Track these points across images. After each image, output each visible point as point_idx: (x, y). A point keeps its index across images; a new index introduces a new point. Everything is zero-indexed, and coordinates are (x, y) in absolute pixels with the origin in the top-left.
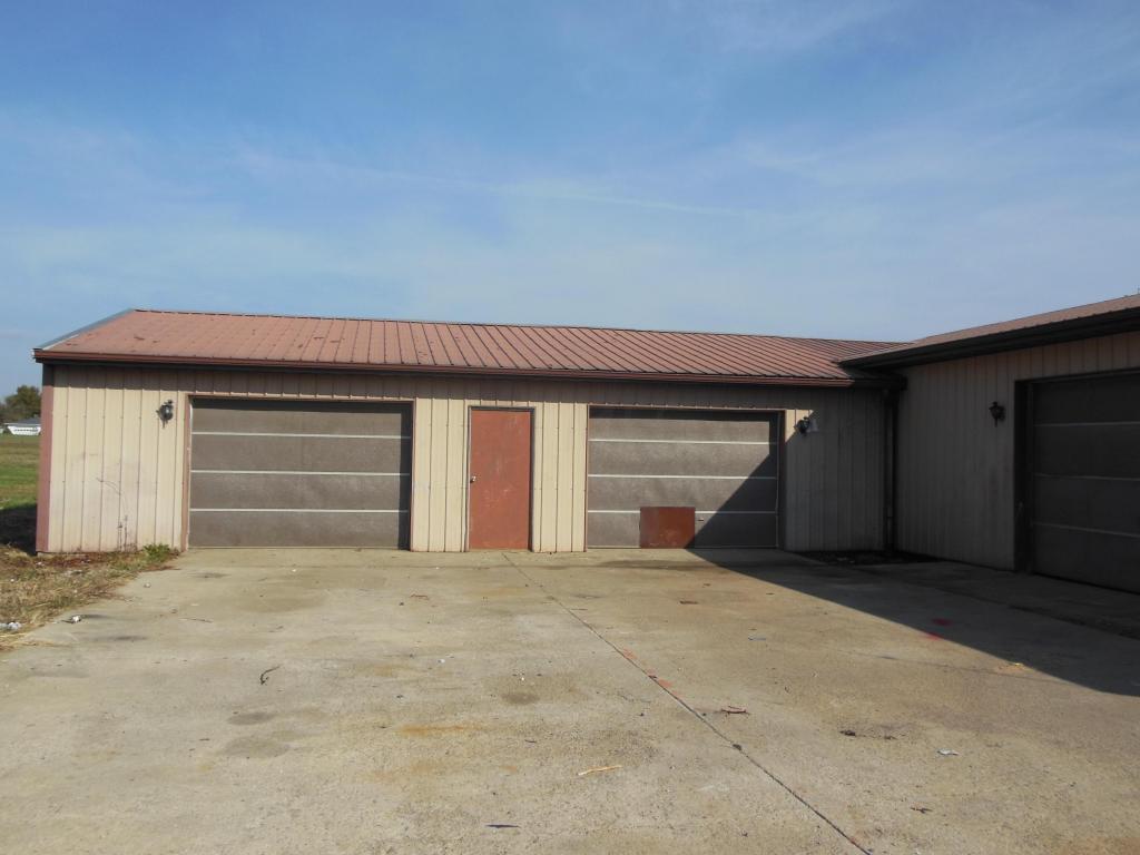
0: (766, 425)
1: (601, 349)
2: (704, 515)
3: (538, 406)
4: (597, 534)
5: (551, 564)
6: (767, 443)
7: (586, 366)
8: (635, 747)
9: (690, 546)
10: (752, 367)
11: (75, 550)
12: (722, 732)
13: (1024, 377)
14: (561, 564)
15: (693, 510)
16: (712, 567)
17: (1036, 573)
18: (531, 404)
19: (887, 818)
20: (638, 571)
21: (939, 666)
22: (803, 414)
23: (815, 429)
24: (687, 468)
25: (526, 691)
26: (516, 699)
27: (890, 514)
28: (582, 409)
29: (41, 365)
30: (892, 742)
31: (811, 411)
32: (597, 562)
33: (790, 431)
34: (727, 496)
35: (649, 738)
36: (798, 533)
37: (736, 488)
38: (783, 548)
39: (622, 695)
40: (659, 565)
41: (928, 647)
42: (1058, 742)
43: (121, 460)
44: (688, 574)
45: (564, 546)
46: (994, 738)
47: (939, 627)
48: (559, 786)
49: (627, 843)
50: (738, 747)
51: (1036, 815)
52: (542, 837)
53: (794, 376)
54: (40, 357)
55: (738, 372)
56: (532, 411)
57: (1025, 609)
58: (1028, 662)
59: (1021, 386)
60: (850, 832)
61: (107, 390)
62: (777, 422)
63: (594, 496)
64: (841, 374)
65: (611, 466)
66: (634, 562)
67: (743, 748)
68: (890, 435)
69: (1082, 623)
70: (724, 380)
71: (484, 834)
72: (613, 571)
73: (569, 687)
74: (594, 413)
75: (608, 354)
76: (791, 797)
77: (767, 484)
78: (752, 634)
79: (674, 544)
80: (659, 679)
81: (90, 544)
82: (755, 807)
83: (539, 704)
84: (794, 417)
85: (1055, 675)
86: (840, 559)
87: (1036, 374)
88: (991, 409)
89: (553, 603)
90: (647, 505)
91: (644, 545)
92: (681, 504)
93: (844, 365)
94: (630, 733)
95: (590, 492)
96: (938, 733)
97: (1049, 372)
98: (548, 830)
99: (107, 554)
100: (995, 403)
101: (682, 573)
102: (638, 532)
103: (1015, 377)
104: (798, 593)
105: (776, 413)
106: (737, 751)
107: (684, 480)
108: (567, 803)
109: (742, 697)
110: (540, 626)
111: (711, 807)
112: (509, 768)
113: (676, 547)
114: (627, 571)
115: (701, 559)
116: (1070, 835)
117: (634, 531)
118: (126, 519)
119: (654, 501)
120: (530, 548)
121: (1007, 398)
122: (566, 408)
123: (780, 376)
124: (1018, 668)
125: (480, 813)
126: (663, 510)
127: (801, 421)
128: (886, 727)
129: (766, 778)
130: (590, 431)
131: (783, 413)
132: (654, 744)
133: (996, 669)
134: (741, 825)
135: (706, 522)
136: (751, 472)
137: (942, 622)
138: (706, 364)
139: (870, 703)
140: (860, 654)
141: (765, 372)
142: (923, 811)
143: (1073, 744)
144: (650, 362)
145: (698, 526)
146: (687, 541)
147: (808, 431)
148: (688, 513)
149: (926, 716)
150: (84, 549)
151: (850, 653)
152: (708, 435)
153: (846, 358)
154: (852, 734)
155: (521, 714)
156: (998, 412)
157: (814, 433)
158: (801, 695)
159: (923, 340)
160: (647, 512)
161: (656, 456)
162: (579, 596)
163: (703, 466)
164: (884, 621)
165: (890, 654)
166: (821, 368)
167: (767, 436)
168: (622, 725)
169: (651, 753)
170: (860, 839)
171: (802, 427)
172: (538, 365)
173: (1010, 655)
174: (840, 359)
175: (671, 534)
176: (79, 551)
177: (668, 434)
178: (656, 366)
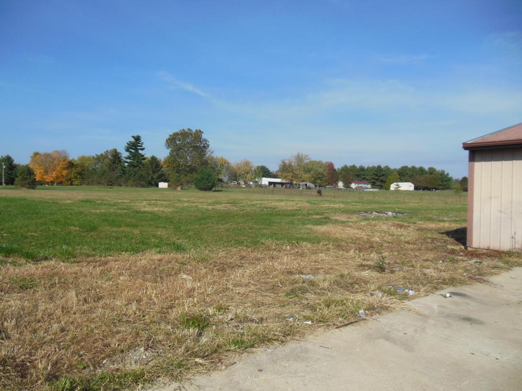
11: (486, 248)
29: (467, 152)
43: (512, 200)
54: (466, 147)
61: (503, 162)
81: (495, 246)
99: (503, 252)
118: (515, 234)
150: (491, 248)
176: (488, 249)
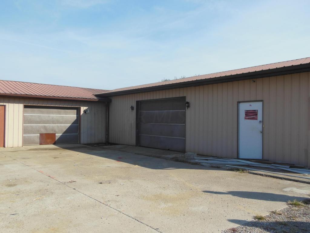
0: (75, 111)
1: (27, 89)
2: (58, 135)
3: (7, 104)
4: (26, 141)
5: (12, 151)
6: (76, 116)
7: (23, 93)
8: (47, 192)
9: (54, 144)
10: (72, 95)
12: (70, 186)
13: (138, 100)
14: (15, 151)
15: (55, 134)
16: (61, 149)
17: (140, 146)
18: (4, 104)
19: (110, 198)
20: (40, 151)
21: (120, 167)
22: (85, 108)
23: (89, 112)
24: (53, 122)
25: (13, 183)
26: (10, 186)
27: (107, 134)
28: (21, 106)
30: (110, 184)
31: (88, 107)
32: (27, 149)
33: (82, 112)
34: (65, 130)
35: (51, 190)
36: (84, 139)
37: (67, 128)
38: (80, 143)
39: (41, 181)
40: (46, 149)
41: (117, 164)
42: (144, 180)
44: (54, 151)
45: (16, 145)
46: (132, 180)
47: (119, 159)
48: (28, 203)
49: (50, 212)
50: (75, 189)
51: (140, 193)
52: (26, 215)
53: (83, 98)
55: (68, 97)
56: (5, 106)
57: (138, 154)
58: (139, 165)
59: (138, 102)
60: (102, 202)
62: (78, 110)
63: (25, 131)
64: (95, 98)
65: (31, 122)
66: (38, 149)
67: (76, 189)
68: (107, 114)
69: (150, 156)
70: (64, 98)
71: (9, 217)
72: (32, 151)
73: (25, 181)
74: (25, 107)
75: (29, 90)
76: (89, 197)
77: (76, 127)
78: (74, 164)
79: (50, 143)
80: (51, 176)
82: (80, 200)
83: (17, 186)
84: (83, 109)
85: (144, 167)
86: (95, 145)
87: (141, 99)
88: (131, 107)
89: (15, 161)
90: (41, 133)
91: (41, 144)
92: (52, 132)
93: (96, 96)
94: (45, 189)
95: (24, 129)
96: (120, 181)
97: (144, 99)
98: (28, 213)
100: (132, 106)
101: (53, 151)
102: (39, 140)
103: (136, 100)
104: (85, 154)
105: (78, 108)
106: (74, 190)
107: (53, 126)
108: (32, 207)
109: (74, 179)
110: (13, 167)
111: (69, 202)
112: (13, 201)
113: (50, 144)
114: (36, 151)
115: (58, 147)
116: (146, 196)
117: (38, 140)
119: (44, 132)
120: (4, 146)
121: (134, 105)
122: (16, 105)
123: (79, 98)
124: (137, 166)
125: (7, 213)
126: (46, 134)
127: (85, 110)
128: (109, 181)
129: (82, 194)
130: (24, 112)
131: (80, 108)
132: (53, 191)
133: (132, 167)
134: (78, 204)
135: (59, 137)
136: (71, 123)
137: (120, 158)
138: (59, 94)
139: (105, 176)
140: (102, 166)
141: (75, 97)
142: (118, 196)
143: (147, 180)
144: (42, 93)
145: (57, 138)
146: (53, 142)
147: (87, 112)
148: (54, 135)
149: (117, 178)
151: (99, 166)
152: (60, 113)
153: (96, 94)
154: (101, 183)
155: (13, 189)
156: (132, 108)
157: (88, 113)
158: (89, 176)
159: (115, 90)
160: (41, 135)
161: (44, 119)
162: (23, 158)
163: (58, 122)
164: (107, 159)
165: (109, 166)
166: (90, 96)
167: (76, 114)
168: (43, 188)
169: (52, 193)
170: (105, 203)
171: (85, 112)
172: (7, 92)
173: (135, 164)
174: (95, 94)
175: (49, 141)
177: (48, 113)
178: (44, 94)
